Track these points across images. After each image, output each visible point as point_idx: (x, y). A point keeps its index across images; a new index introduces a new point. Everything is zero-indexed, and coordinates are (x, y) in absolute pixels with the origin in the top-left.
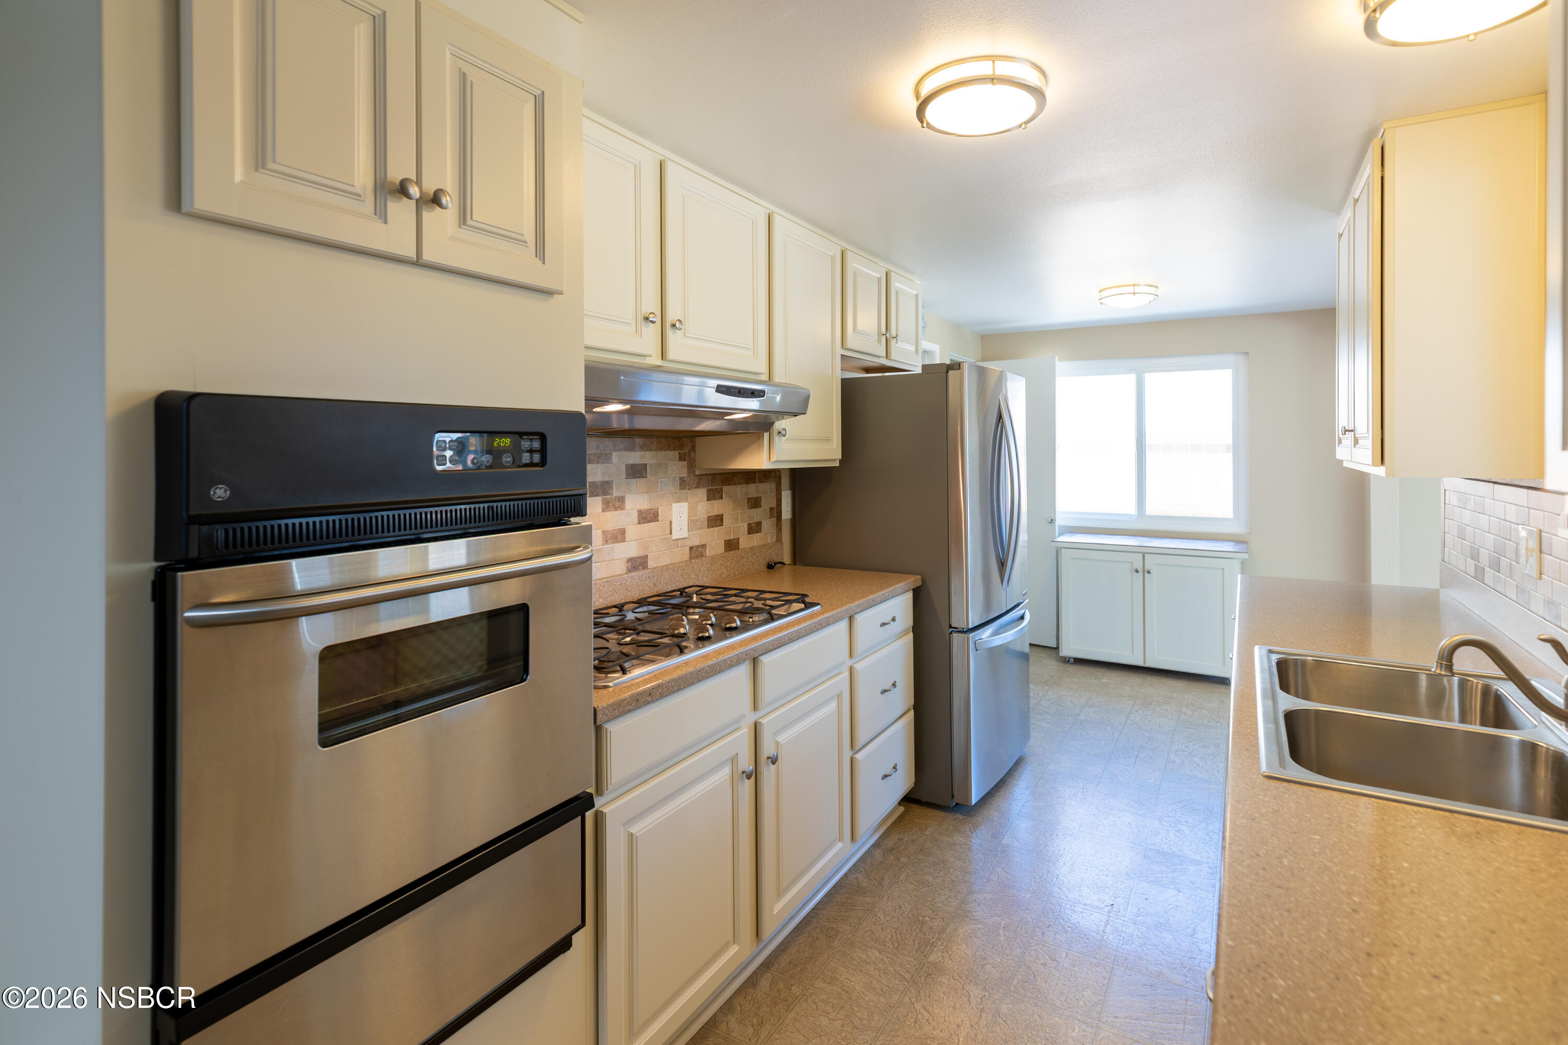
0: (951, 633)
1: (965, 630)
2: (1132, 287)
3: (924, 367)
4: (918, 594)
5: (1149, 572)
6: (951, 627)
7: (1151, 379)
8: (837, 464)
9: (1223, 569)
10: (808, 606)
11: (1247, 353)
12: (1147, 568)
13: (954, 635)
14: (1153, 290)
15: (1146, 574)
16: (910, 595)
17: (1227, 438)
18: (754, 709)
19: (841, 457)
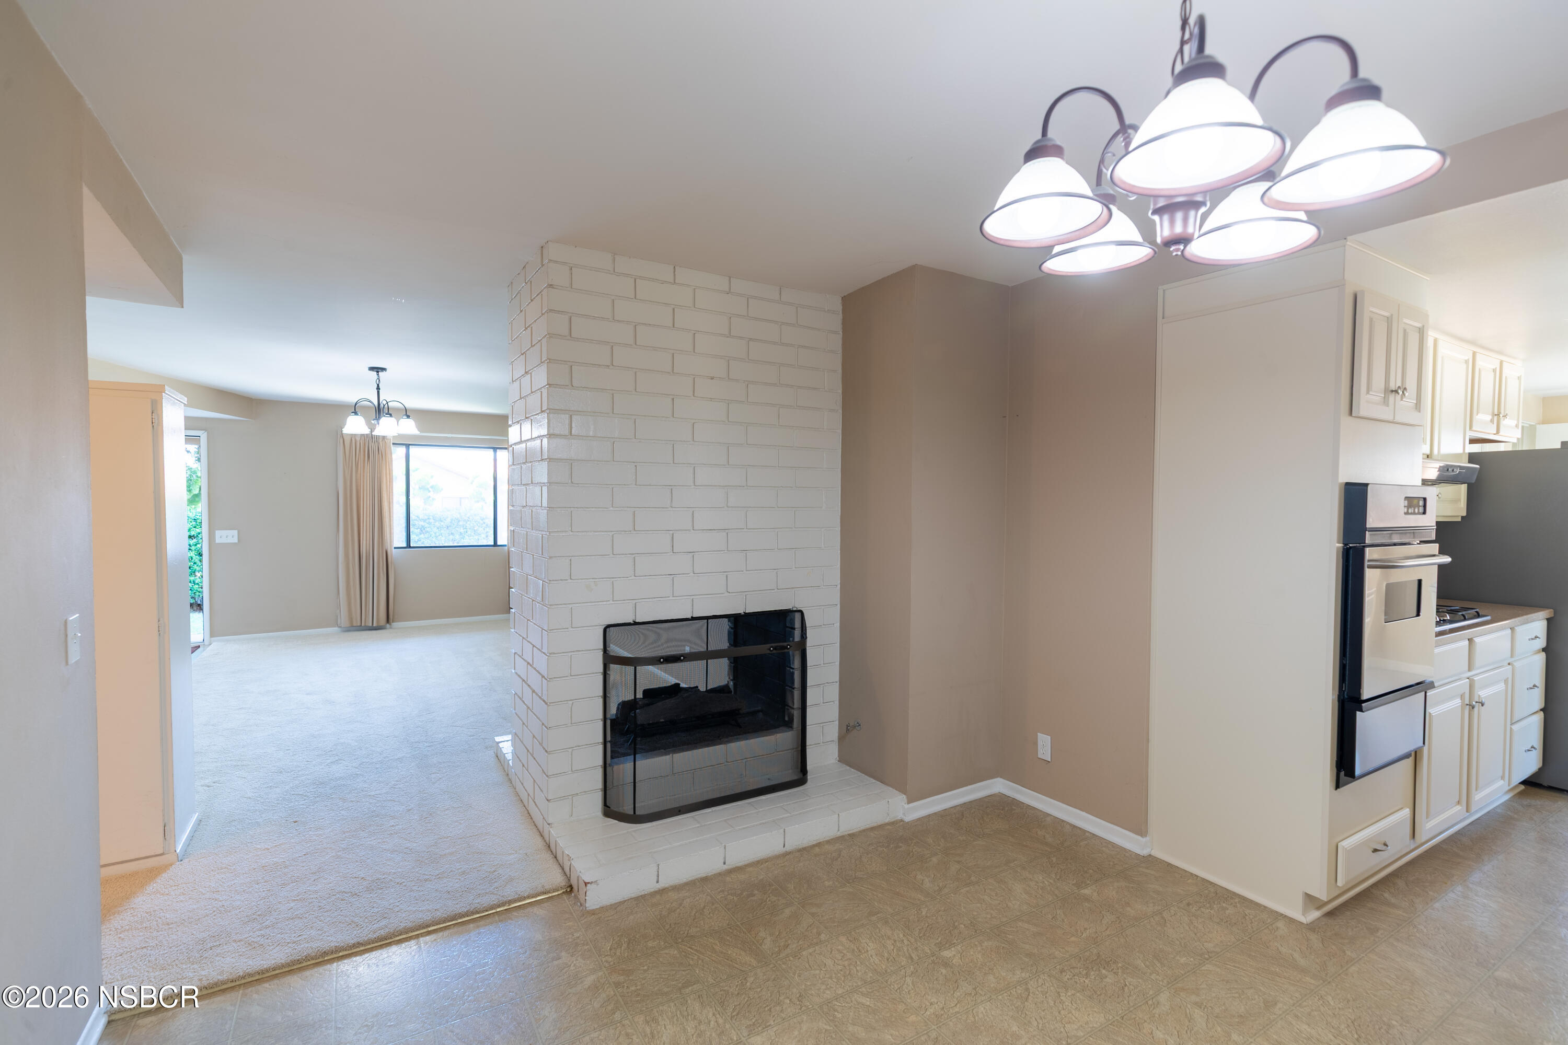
3: (1562, 443)
4: (1551, 622)
8: (1459, 519)
10: (1480, 616)
16: (1545, 623)
18: (1469, 670)
19: (1464, 514)
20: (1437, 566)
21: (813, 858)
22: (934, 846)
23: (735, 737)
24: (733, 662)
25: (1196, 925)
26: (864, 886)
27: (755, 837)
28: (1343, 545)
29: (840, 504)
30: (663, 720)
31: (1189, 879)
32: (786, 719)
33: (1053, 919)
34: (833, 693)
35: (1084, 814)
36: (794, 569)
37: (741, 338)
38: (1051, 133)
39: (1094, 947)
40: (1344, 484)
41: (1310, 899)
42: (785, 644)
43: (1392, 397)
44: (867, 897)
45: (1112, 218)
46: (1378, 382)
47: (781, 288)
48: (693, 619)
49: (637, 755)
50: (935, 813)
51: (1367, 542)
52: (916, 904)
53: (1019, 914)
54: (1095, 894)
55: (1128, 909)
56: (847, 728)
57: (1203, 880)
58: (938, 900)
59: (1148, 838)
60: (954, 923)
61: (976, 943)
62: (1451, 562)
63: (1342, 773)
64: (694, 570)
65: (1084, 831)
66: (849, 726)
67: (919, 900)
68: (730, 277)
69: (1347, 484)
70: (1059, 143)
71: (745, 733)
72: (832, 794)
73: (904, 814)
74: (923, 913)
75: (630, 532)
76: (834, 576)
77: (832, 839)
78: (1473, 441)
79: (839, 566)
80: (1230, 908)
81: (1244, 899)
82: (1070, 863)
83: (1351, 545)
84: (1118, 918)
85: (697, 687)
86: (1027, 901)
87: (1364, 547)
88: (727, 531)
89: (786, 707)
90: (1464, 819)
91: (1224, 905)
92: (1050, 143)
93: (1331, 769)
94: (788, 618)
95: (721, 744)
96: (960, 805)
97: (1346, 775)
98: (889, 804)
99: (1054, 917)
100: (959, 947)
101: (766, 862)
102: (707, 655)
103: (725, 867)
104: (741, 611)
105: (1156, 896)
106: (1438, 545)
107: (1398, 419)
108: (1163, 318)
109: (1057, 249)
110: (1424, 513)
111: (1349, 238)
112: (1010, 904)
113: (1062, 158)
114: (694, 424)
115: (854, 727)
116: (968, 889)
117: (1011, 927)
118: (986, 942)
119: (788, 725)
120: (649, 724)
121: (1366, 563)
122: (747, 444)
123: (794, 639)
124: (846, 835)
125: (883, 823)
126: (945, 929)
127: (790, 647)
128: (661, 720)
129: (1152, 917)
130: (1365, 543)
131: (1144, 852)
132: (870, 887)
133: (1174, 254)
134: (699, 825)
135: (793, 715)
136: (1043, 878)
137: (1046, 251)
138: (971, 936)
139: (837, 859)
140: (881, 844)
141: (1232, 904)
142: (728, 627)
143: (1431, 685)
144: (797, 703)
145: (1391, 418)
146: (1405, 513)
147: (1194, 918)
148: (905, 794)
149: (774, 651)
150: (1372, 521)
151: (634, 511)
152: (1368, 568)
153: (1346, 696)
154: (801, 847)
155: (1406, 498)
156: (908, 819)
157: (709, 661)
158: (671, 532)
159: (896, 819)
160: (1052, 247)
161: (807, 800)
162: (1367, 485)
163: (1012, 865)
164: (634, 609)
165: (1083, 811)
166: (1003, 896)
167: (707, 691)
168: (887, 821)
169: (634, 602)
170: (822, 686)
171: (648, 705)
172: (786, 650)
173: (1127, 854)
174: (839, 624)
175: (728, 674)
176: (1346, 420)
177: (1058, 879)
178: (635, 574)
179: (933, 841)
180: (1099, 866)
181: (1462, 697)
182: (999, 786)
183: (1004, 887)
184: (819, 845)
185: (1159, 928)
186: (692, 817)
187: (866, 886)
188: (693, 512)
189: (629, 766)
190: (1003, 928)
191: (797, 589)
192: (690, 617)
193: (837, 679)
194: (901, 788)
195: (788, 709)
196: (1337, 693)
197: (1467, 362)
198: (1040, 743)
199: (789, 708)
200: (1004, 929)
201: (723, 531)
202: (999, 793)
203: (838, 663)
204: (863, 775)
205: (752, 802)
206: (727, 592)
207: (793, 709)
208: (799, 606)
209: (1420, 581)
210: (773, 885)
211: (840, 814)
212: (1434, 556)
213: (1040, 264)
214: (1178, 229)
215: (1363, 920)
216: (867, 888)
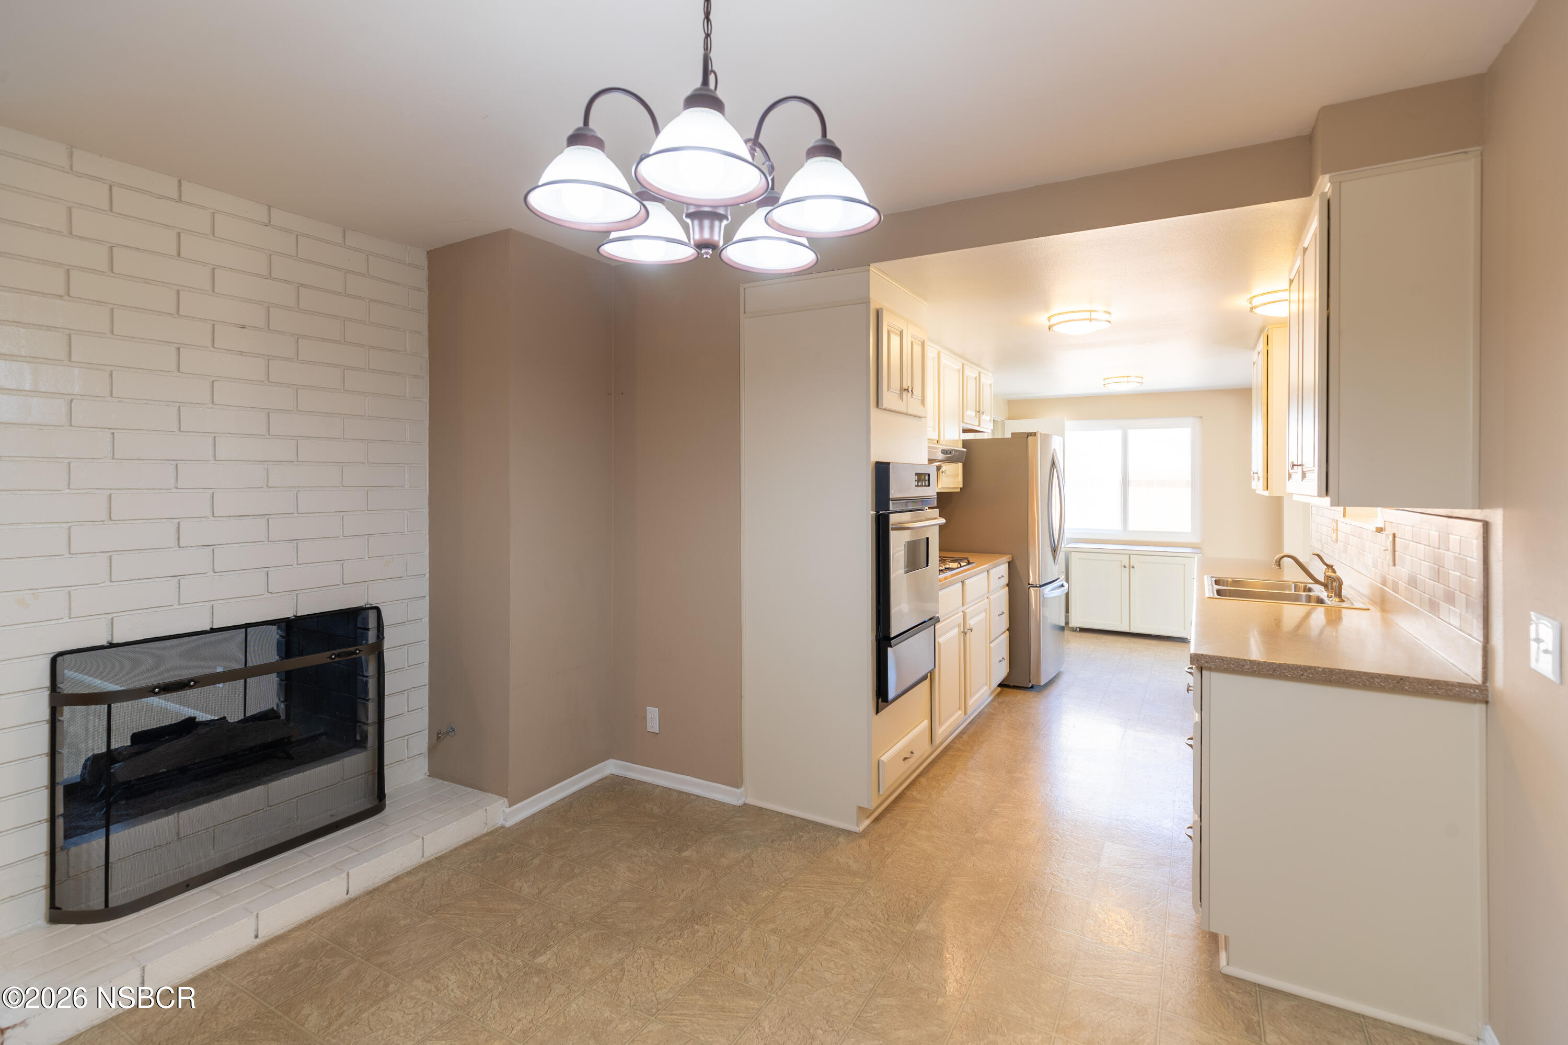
0: (1029, 588)
1: (1038, 586)
2: (1126, 378)
3: (1012, 434)
4: (1010, 564)
5: (1133, 567)
6: (1029, 584)
7: (1132, 433)
8: (959, 490)
9: (1184, 565)
10: (969, 563)
11: (1201, 417)
12: (1132, 564)
13: (1031, 588)
14: (1140, 380)
15: (1132, 569)
16: (1007, 565)
17: (1187, 476)
18: (963, 605)
19: (962, 486)
20: (938, 526)
21: (387, 898)
22: (537, 846)
23: (283, 772)
24: (284, 678)
25: (778, 858)
26: (450, 912)
27: (304, 893)
28: (875, 512)
29: (428, 482)
30: (164, 770)
31: (774, 818)
32: (358, 738)
33: (654, 890)
34: (422, 698)
35: (689, 778)
36: (367, 559)
37: (287, 282)
38: (592, 124)
39: (690, 906)
40: (874, 463)
41: (862, 811)
42: (353, 649)
43: (905, 393)
44: (453, 924)
45: (650, 217)
46: (896, 384)
47: (344, 230)
48: (213, 630)
49: (112, 828)
50: (541, 811)
51: (890, 509)
52: (510, 916)
53: (621, 894)
54: (695, 853)
55: (723, 860)
56: (438, 736)
57: (787, 815)
58: (537, 904)
59: (743, 788)
60: (552, 923)
61: (574, 938)
62: (946, 523)
63: (880, 700)
64: (215, 568)
65: (689, 795)
66: (440, 734)
67: (515, 910)
68: (269, 208)
69: (877, 463)
70: (599, 136)
71: (298, 765)
72: (416, 816)
73: (505, 820)
74: (519, 924)
75: (102, 523)
76: (422, 564)
77: (413, 869)
78: (965, 431)
79: (427, 552)
80: (805, 836)
81: (816, 824)
82: (674, 829)
83: (881, 512)
84: (713, 871)
85: (225, 718)
86: (630, 879)
87: (890, 513)
88: (267, 517)
89: (358, 724)
90: (965, 720)
91: (801, 834)
92: (589, 133)
93: (873, 698)
94: (359, 619)
95: (259, 785)
96: (569, 796)
97: (882, 701)
98: (487, 813)
99: (654, 888)
100: (555, 949)
101: (320, 919)
102: (245, 673)
103: (258, 941)
104: (290, 614)
105: (746, 841)
106: (938, 510)
107: (910, 412)
108: (744, 313)
109: (613, 235)
110: (929, 485)
111: (871, 265)
112: (613, 887)
113: (603, 151)
114: (213, 382)
115: (448, 733)
116: (570, 883)
117: (611, 910)
118: (584, 934)
119: (361, 744)
120: (138, 780)
121: (890, 527)
122: (298, 411)
123: (367, 641)
124: (433, 859)
125: (479, 835)
126: (541, 933)
127: (360, 651)
128: (161, 771)
129: (743, 861)
130: (889, 510)
131: (740, 802)
132: (457, 912)
133: (705, 256)
134: (219, 897)
135: (367, 732)
136: (647, 851)
137: (604, 235)
138: (569, 932)
139: (418, 891)
140: (475, 860)
141: (807, 831)
142: (278, 636)
143: (938, 620)
144: (372, 716)
145: (905, 411)
146: (916, 486)
147: (776, 853)
148: (506, 797)
149: (337, 659)
150: (893, 494)
151: (111, 494)
152: (892, 530)
153: (881, 636)
154: (372, 888)
155: (917, 474)
156: (508, 824)
157: (248, 680)
158: (176, 521)
159: (496, 827)
160: (609, 232)
161: (382, 830)
162: (889, 464)
163: (618, 846)
164: (110, 625)
165: (688, 776)
166: (606, 880)
167: (246, 720)
168: (484, 832)
169: (110, 617)
170: (406, 692)
171: (138, 753)
172: (354, 656)
173: (725, 808)
174: (427, 619)
175: (278, 695)
176: (874, 412)
177: (661, 849)
178: (111, 578)
179: (536, 842)
180: (700, 826)
181: (959, 626)
182: (611, 767)
183: (608, 871)
184: (396, 879)
185: (747, 870)
186: (209, 889)
187: (453, 912)
188: (213, 493)
189: (96, 843)
190: (604, 913)
191: (371, 582)
192: (209, 629)
193: (426, 681)
194: (502, 792)
195: (360, 726)
196: (875, 634)
197: (959, 370)
198: (649, 716)
199: (361, 724)
200: (605, 915)
201: (262, 517)
202: (611, 774)
203: (427, 664)
204: (458, 786)
205: (303, 849)
206: (268, 592)
207: (367, 724)
208: (373, 602)
209: (928, 539)
210: (327, 945)
211: (425, 837)
212: (936, 519)
213: (599, 245)
214: (707, 235)
215: (898, 818)
216: (453, 914)
